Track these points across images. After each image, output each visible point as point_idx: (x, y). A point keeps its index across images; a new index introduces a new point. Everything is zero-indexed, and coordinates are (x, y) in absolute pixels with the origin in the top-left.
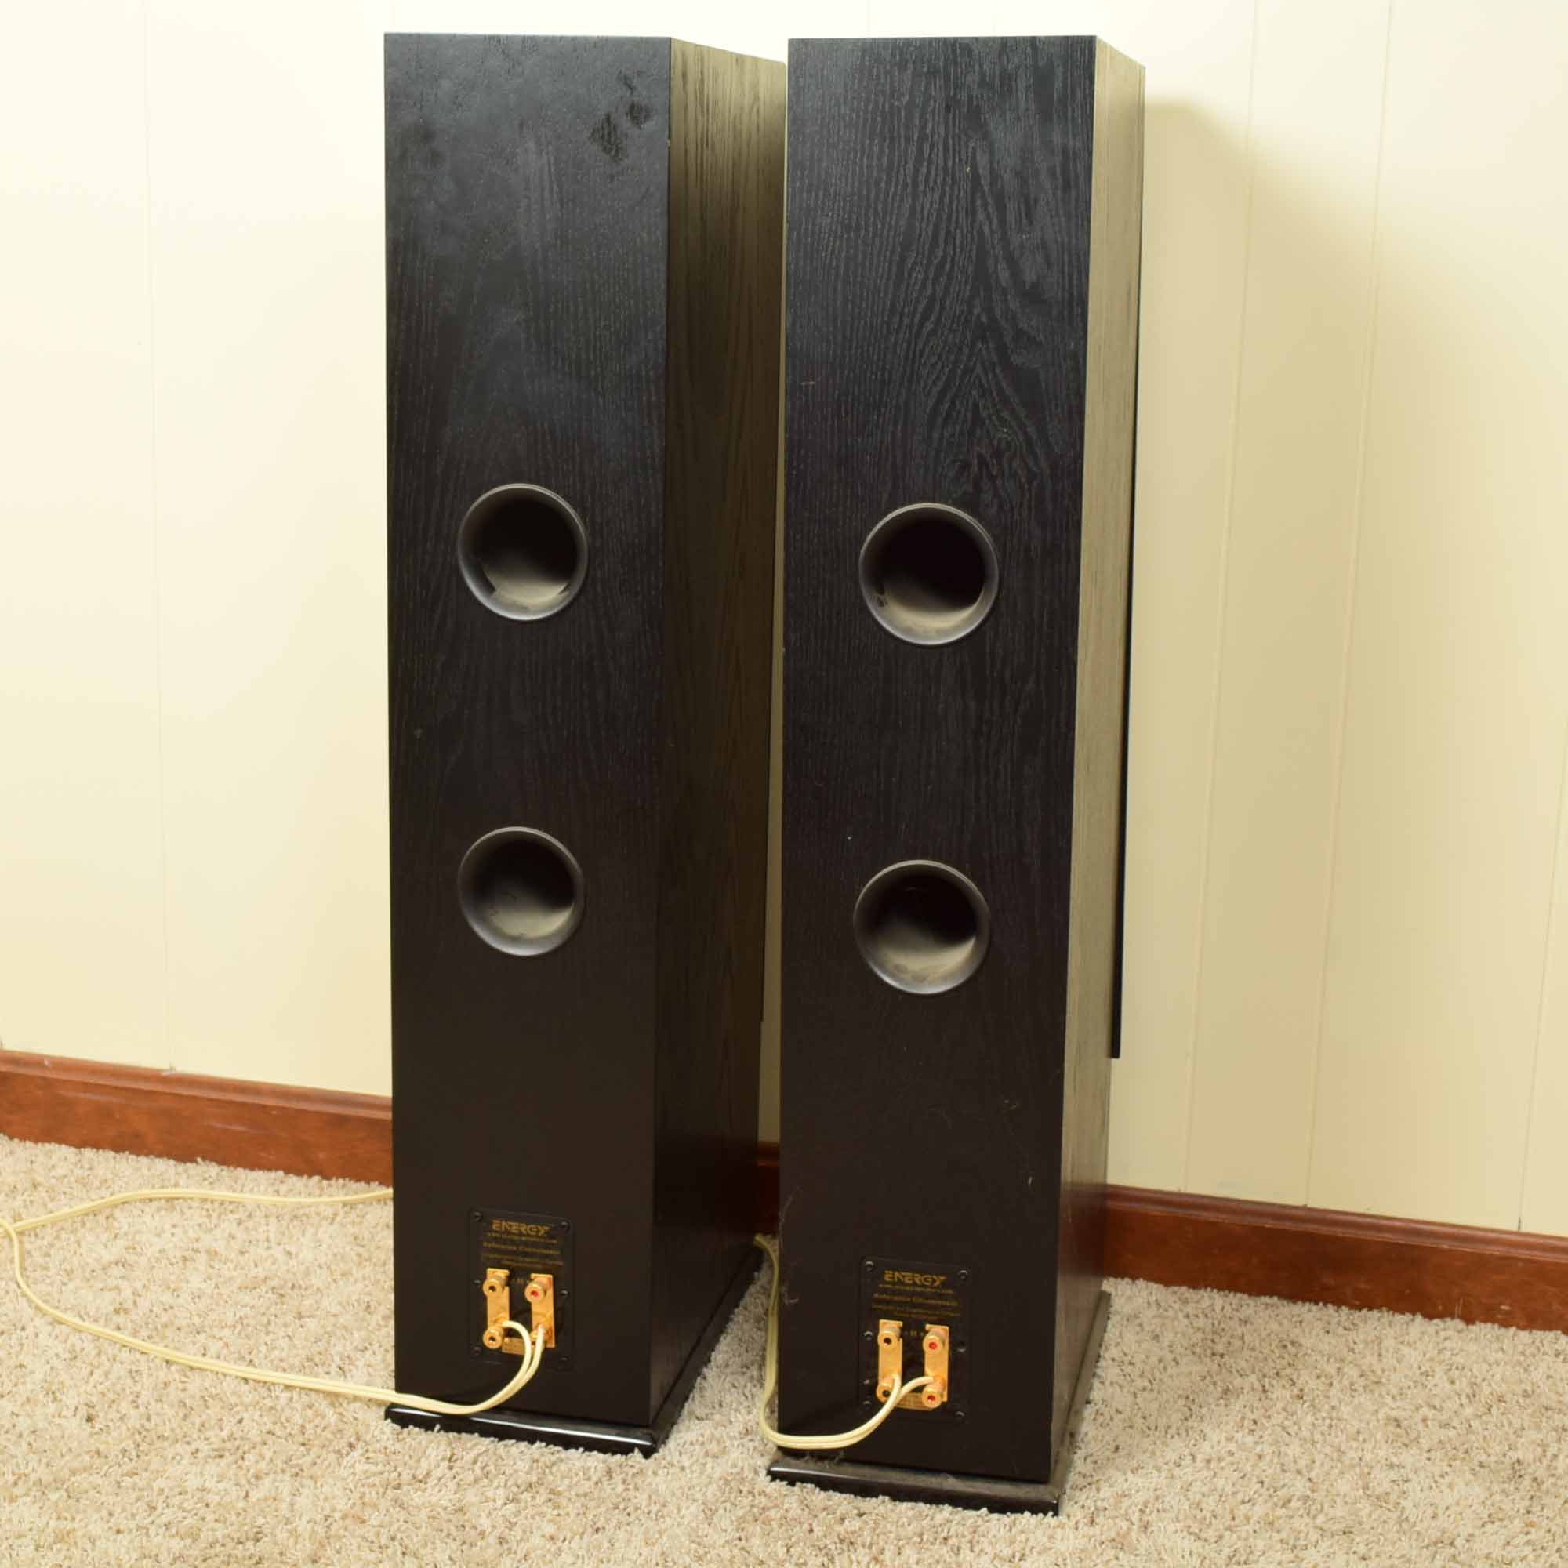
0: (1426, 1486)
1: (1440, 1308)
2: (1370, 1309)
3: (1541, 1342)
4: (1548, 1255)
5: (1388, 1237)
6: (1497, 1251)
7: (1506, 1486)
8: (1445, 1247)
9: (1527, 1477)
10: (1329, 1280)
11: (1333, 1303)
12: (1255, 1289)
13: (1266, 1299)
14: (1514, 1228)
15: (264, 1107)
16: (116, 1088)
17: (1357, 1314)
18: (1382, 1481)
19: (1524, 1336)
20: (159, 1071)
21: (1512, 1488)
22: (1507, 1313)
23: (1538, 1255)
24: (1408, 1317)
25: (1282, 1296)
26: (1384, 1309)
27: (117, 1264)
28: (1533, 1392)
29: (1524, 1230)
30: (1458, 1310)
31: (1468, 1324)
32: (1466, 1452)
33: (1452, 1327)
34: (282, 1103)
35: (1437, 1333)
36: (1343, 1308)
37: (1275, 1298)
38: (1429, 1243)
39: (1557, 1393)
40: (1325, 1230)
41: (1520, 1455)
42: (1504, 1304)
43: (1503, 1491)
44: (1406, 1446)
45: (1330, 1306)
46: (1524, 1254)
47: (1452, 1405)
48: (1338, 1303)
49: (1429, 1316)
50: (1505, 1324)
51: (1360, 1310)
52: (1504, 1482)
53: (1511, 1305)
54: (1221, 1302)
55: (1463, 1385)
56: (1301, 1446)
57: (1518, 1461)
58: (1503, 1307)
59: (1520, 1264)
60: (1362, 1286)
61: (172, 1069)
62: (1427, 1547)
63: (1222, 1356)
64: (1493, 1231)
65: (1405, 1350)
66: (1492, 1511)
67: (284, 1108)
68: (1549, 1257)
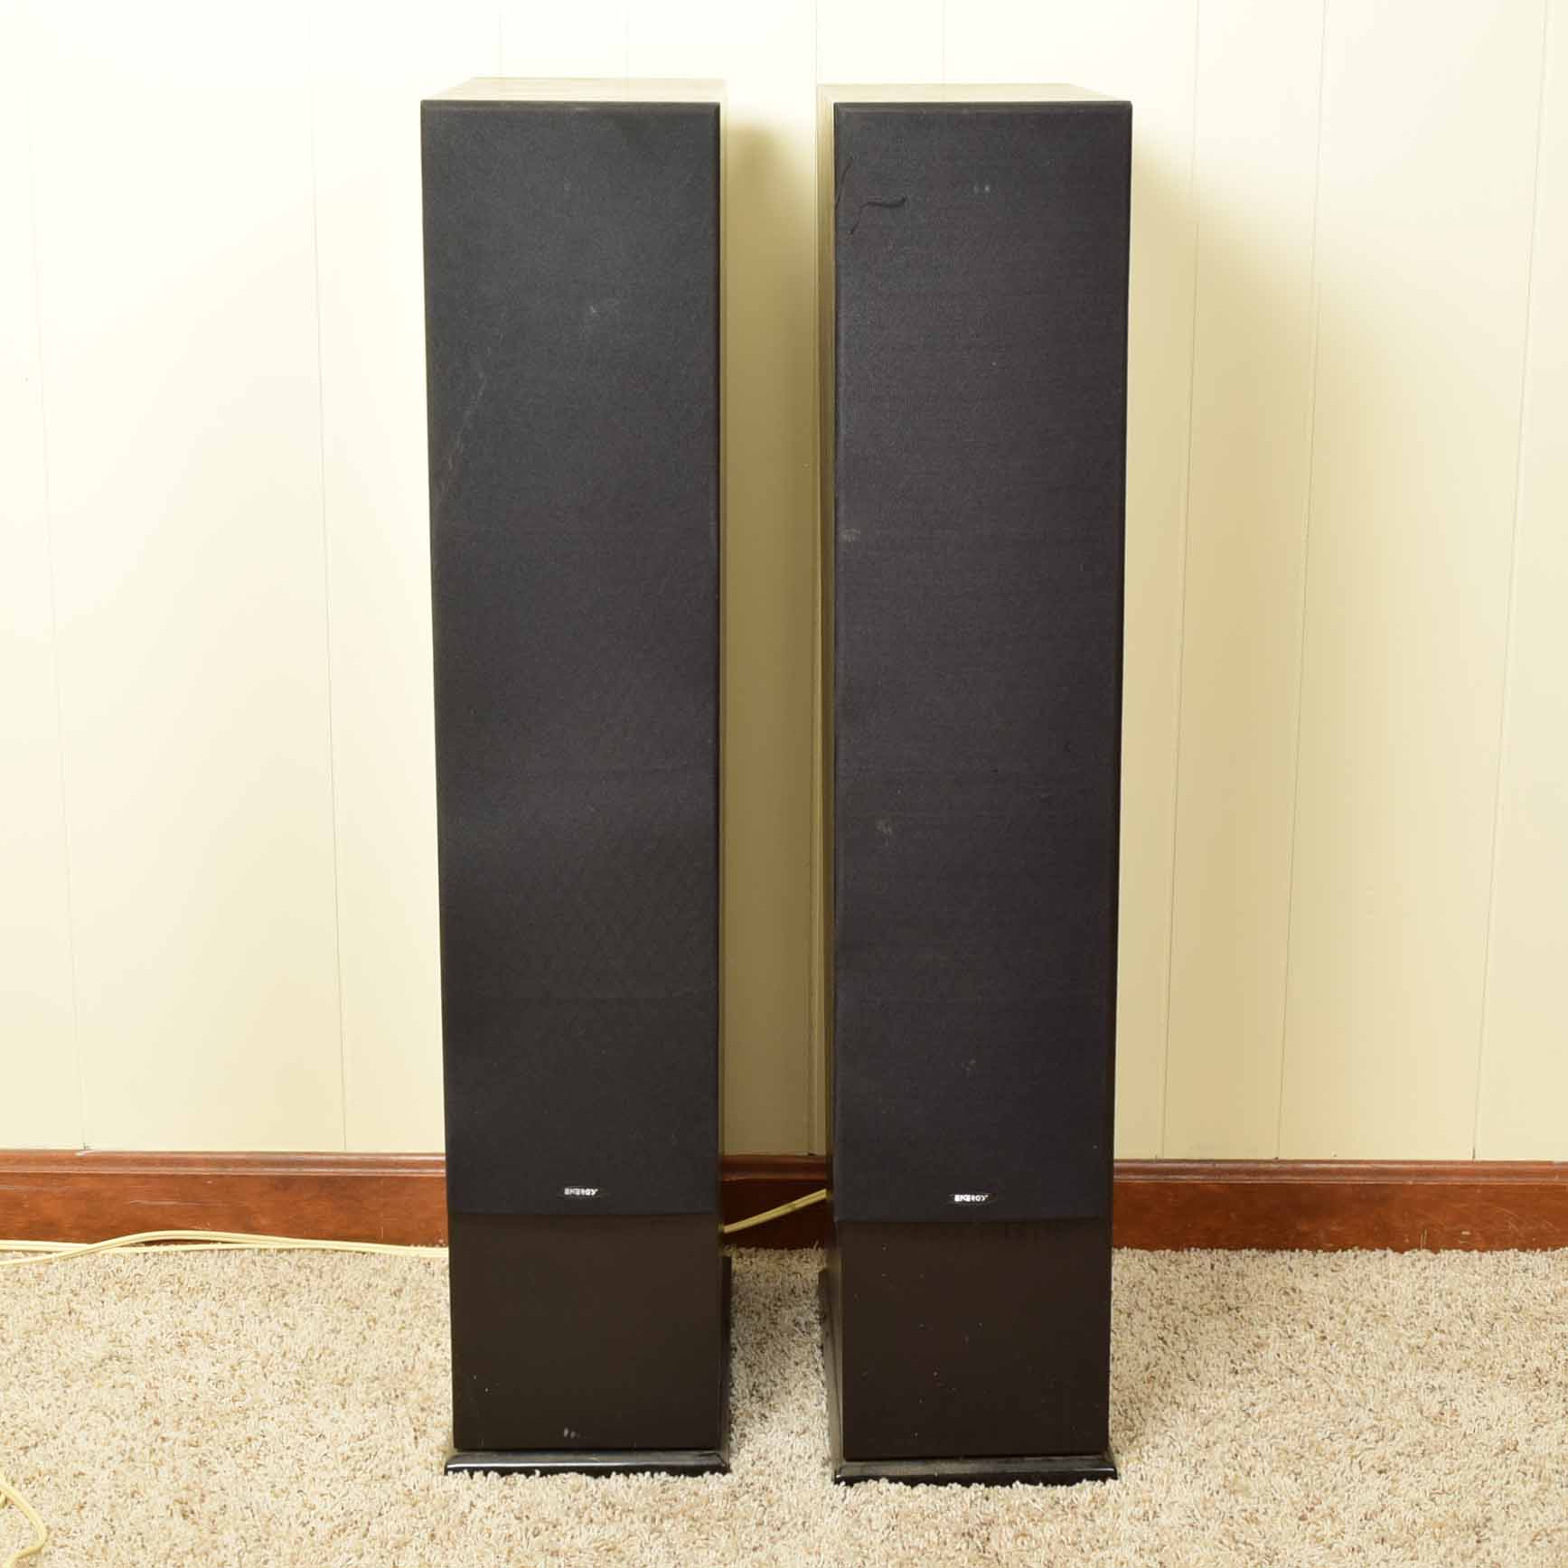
0: (1471, 1403)
1: (1407, 1241)
2: (1344, 1250)
3: (1506, 1261)
4: (1503, 1179)
5: (1358, 1180)
6: (1457, 1180)
7: (1538, 1392)
8: (1411, 1183)
9: (1552, 1382)
10: (1304, 1228)
11: (1309, 1249)
12: (1236, 1244)
13: (1245, 1252)
14: (1470, 1158)
15: (195, 1177)
16: (25, 1175)
17: (1334, 1256)
18: (1432, 1404)
19: (1488, 1257)
20: (74, 1152)
21: (1544, 1394)
22: (1467, 1238)
23: (1495, 1181)
24: (1378, 1253)
25: (1260, 1247)
26: (1356, 1248)
27: (110, 1358)
28: (1521, 1307)
29: (1477, 1159)
30: (1423, 1241)
31: (1436, 1253)
32: (1491, 1368)
33: (1421, 1257)
34: (216, 1171)
35: (1413, 1265)
36: (1320, 1251)
37: (1254, 1250)
38: (1394, 1180)
39: (1541, 1305)
40: (1297, 1180)
41: (1536, 1363)
42: (1465, 1230)
43: (1536, 1397)
44: (1438, 1369)
45: (1305, 1251)
46: (1482, 1181)
47: (1457, 1328)
48: (1314, 1247)
49: (1400, 1249)
50: (1468, 1249)
51: (1335, 1251)
52: (1534, 1390)
53: (1471, 1231)
54: (1209, 1260)
55: (1458, 1307)
56: (1348, 1381)
57: (1538, 1370)
58: (1464, 1233)
59: (1479, 1191)
60: (1334, 1229)
61: (85, 1148)
62: (1497, 1455)
63: (1237, 1309)
64: (1452, 1163)
65: (1394, 1283)
66: (1536, 1415)
67: (221, 1176)
68: (1505, 1181)
